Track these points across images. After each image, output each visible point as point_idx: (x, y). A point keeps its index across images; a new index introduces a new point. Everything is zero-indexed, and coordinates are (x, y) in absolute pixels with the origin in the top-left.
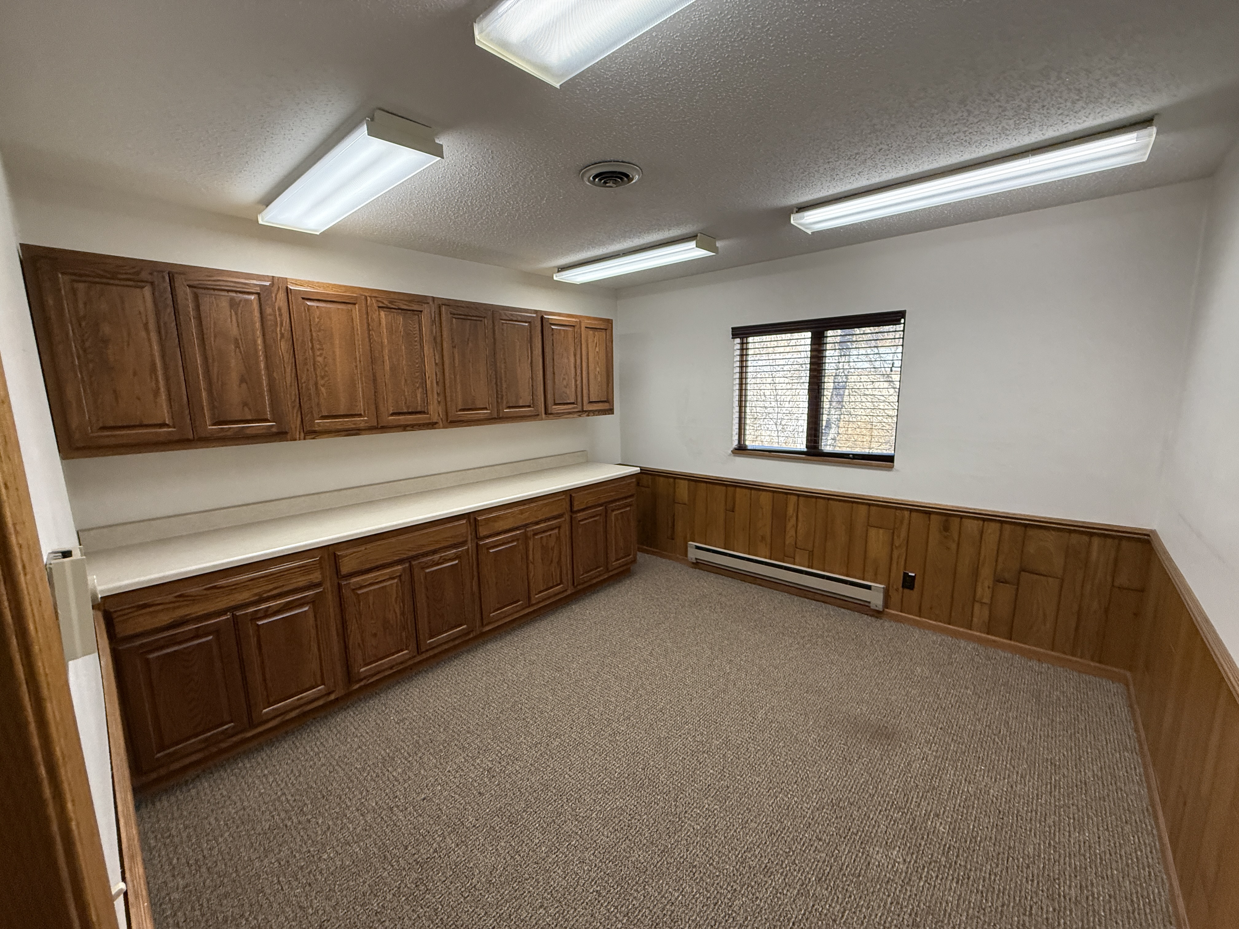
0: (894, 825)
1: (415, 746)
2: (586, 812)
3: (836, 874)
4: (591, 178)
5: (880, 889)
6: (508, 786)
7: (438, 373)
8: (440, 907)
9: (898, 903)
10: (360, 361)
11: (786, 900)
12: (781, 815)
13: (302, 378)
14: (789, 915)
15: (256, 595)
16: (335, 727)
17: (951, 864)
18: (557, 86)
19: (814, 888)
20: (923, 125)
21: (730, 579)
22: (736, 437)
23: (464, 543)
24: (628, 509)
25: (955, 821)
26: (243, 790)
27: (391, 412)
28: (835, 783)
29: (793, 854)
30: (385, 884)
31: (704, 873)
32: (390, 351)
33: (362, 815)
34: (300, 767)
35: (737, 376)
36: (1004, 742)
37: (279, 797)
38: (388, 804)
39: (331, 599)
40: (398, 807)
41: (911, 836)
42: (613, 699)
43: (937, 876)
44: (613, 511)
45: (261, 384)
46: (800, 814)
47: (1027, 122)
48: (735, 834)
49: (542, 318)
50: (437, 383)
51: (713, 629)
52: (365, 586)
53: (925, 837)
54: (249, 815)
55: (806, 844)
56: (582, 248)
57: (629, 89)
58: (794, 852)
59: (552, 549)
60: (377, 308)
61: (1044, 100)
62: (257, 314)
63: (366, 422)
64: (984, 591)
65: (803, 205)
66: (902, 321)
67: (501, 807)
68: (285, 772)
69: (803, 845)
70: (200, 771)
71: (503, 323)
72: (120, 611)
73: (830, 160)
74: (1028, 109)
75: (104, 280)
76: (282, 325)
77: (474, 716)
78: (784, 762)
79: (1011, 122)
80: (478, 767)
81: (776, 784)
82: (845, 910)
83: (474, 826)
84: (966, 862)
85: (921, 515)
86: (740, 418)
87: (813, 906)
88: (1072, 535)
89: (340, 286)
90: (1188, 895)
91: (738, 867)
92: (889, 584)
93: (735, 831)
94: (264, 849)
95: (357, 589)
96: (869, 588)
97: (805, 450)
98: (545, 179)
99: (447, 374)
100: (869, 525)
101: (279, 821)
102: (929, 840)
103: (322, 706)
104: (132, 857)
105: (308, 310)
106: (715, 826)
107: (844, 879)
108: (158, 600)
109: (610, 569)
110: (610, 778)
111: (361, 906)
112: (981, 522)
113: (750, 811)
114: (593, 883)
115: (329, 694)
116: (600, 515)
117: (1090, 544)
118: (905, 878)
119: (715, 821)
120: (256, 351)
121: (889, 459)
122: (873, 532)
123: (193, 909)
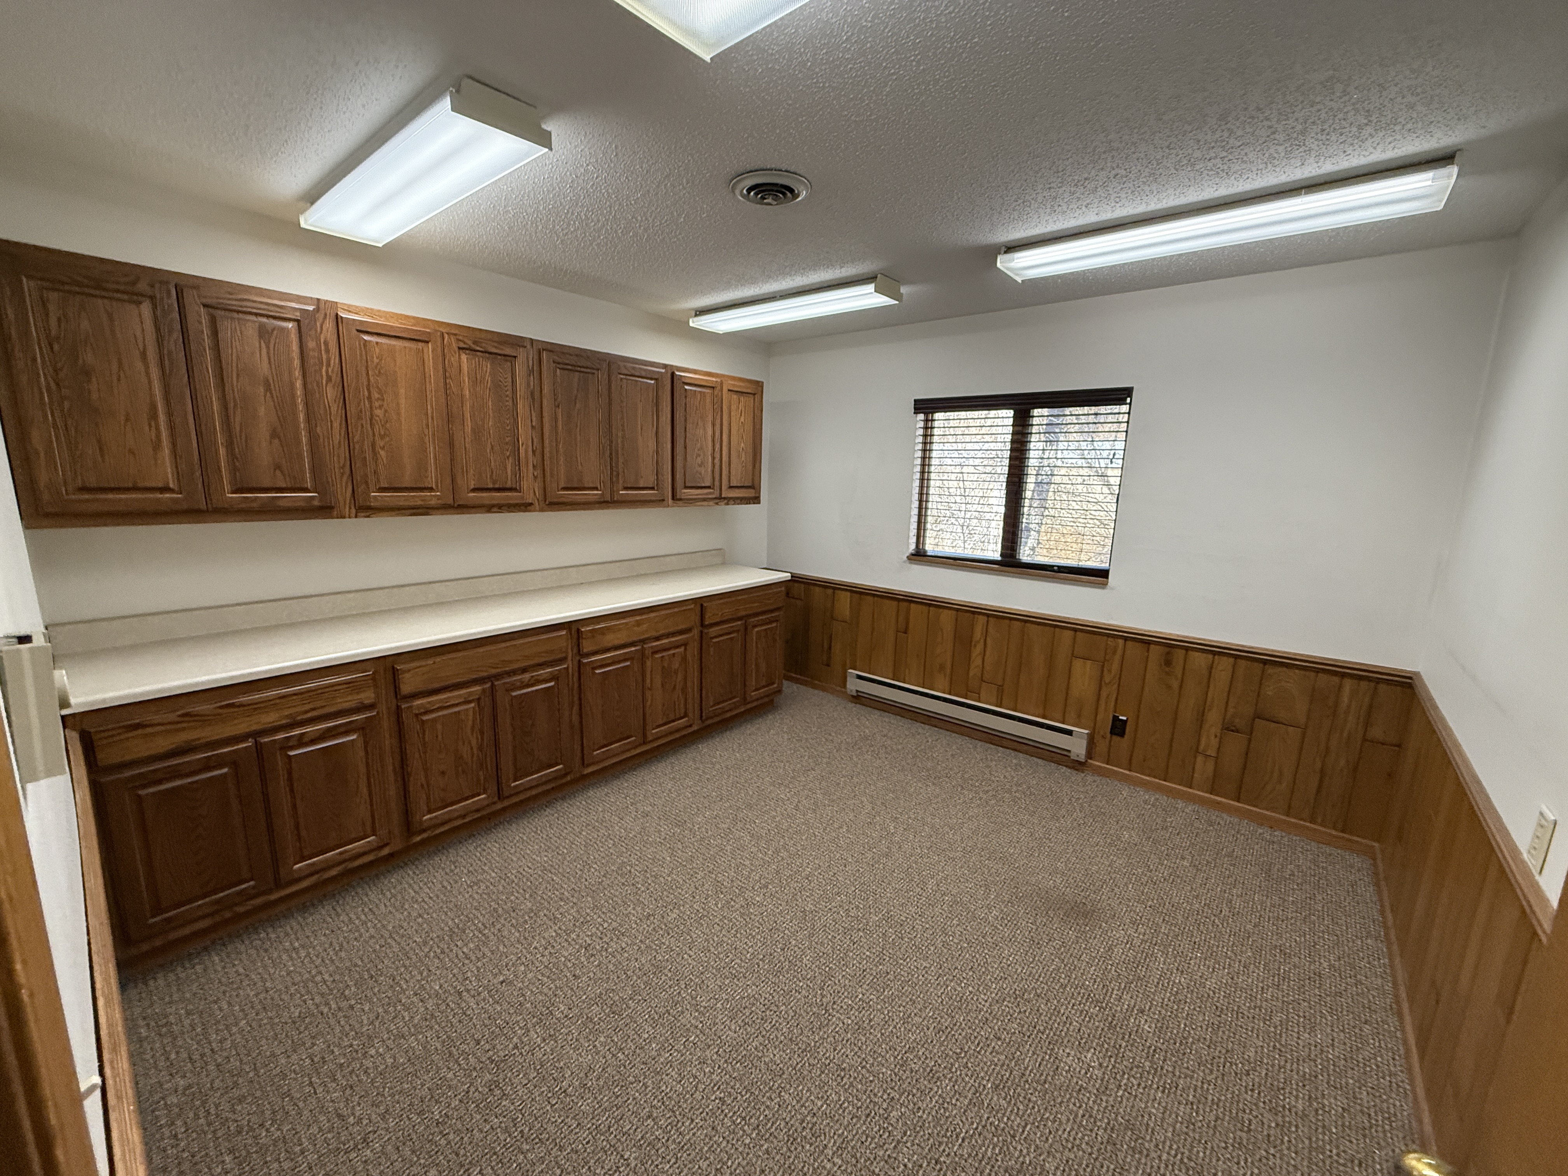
0: (1089, 1022)
1: (492, 916)
2: (709, 1000)
3: (1017, 1080)
4: (745, 191)
5: (1070, 1099)
6: (611, 966)
7: (535, 440)
8: (520, 1116)
9: (1091, 1116)
10: (432, 418)
11: (954, 1112)
12: (952, 1007)
13: (353, 437)
14: (958, 1130)
15: (287, 717)
16: (389, 890)
17: (1156, 1070)
18: (707, 59)
19: (990, 1096)
20: (1172, 146)
21: (899, 717)
22: (913, 540)
23: (563, 660)
24: (774, 625)
25: (1163, 1019)
26: (265, 967)
27: (472, 487)
28: (1019, 971)
29: (965, 1055)
30: (450, 1087)
31: (855, 1078)
32: (472, 407)
33: (422, 1001)
34: (341, 939)
35: (919, 461)
36: (1225, 924)
37: (313, 977)
38: (455, 988)
39: (387, 724)
40: (468, 991)
41: (1110, 1035)
42: (747, 863)
43: (1139, 1085)
44: (755, 626)
45: (299, 443)
46: (975, 1008)
47: (1301, 150)
48: (894, 1030)
49: (673, 374)
50: (534, 452)
51: (875, 778)
52: (432, 711)
53: (1127, 1037)
54: (272, 999)
55: (981, 1044)
56: (728, 286)
57: (800, 72)
58: (966, 1052)
59: (676, 672)
60: (457, 349)
61: (1324, 122)
62: (295, 347)
63: (439, 498)
64: (1209, 740)
65: (1013, 244)
66: (1128, 400)
67: (601, 994)
68: (321, 945)
69: (978, 1044)
70: (208, 942)
71: (621, 379)
72: (104, 731)
73: (1052, 185)
74: (1303, 132)
75: (87, 290)
76: (328, 365)
77: (569, 879)
78: (957, 944)
79: (1281, 149)
80: (573, 943)
81: (947, 970)
82: (1026, 1125)
83: (566, 1016)
84: (1175, 1067)
85: (1138, 644)
86: (920, 515)
87: (988, 1118)
88: (1320, 675)
89: (407, 317)
90: (1435, 1110)
91: (896, 1070)
92: (1094, 729)
93: (895, 1027)
94: (293, 1041)
95: (421, 714)
96: (1069, 733)
97: (1000, 559)
98: (684, 188)
99: (547, 442)
100: (1074, 656)
101: (312, 1007)
102: (1131, 1042)
103: (371, 863)
104: (114, 1049)
105: (365, 345)
106: (870, 1021)
107: (1027, 1086)
108: (157, 718)
109: (749, 699)
110: (741, 960)
111: (418, 1114)
112: (1211, 656)
113: (914, 1003)
114: (716, 1088)
115: (380, 848)
116: (738, 631)
117: (1341, 687)
118: (1100, 1086)
119: (870, 1015)
120: (293, 396)
121: (1102, 574)
122: (1078, 664)
123: (197, 1117)
